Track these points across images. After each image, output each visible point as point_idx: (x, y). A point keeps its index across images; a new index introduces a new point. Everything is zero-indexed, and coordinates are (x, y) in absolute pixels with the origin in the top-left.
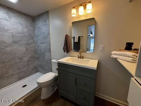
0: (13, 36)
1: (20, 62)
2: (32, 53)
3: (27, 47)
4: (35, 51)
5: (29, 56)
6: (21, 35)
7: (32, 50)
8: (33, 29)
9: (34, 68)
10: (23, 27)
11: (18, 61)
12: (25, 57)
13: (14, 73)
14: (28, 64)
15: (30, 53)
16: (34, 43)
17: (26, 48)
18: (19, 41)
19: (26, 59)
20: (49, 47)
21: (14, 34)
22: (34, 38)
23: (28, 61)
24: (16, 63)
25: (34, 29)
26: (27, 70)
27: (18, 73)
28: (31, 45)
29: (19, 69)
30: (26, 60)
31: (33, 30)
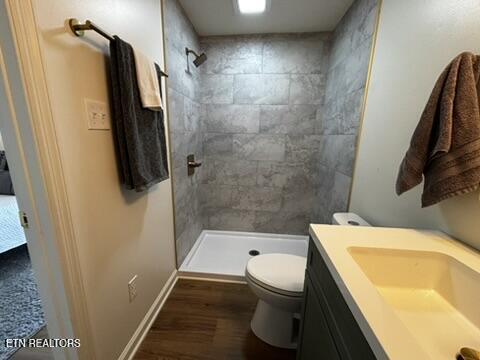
0: (262, 113)
1: (265, 185)
2: (301, 166)
3: (290, 145)
4: (314, 162)
5: (291, 173)
6: (280, 107)
7: (303, 157)
8: (322, 80)
9: (299, 217)
10: (292, 80)
11: (261, 180)
12: (278, 175)
13: (249, 208)
14: (283, 198)
15: (295, 164)
16: (313, 134)
17: (286, 147)
18: (273, 127)
19: (280, 181)
20: (353, 149)
21: (265, 108)
22: (318, 116)
23: (284, 189)
24: (257, 185)
25: (325, 79)
26: (276, 213)
27: (257, 211)
28: (303, 138)
29: (260, 203)
30: (281, 186)
31: (319, 86)
